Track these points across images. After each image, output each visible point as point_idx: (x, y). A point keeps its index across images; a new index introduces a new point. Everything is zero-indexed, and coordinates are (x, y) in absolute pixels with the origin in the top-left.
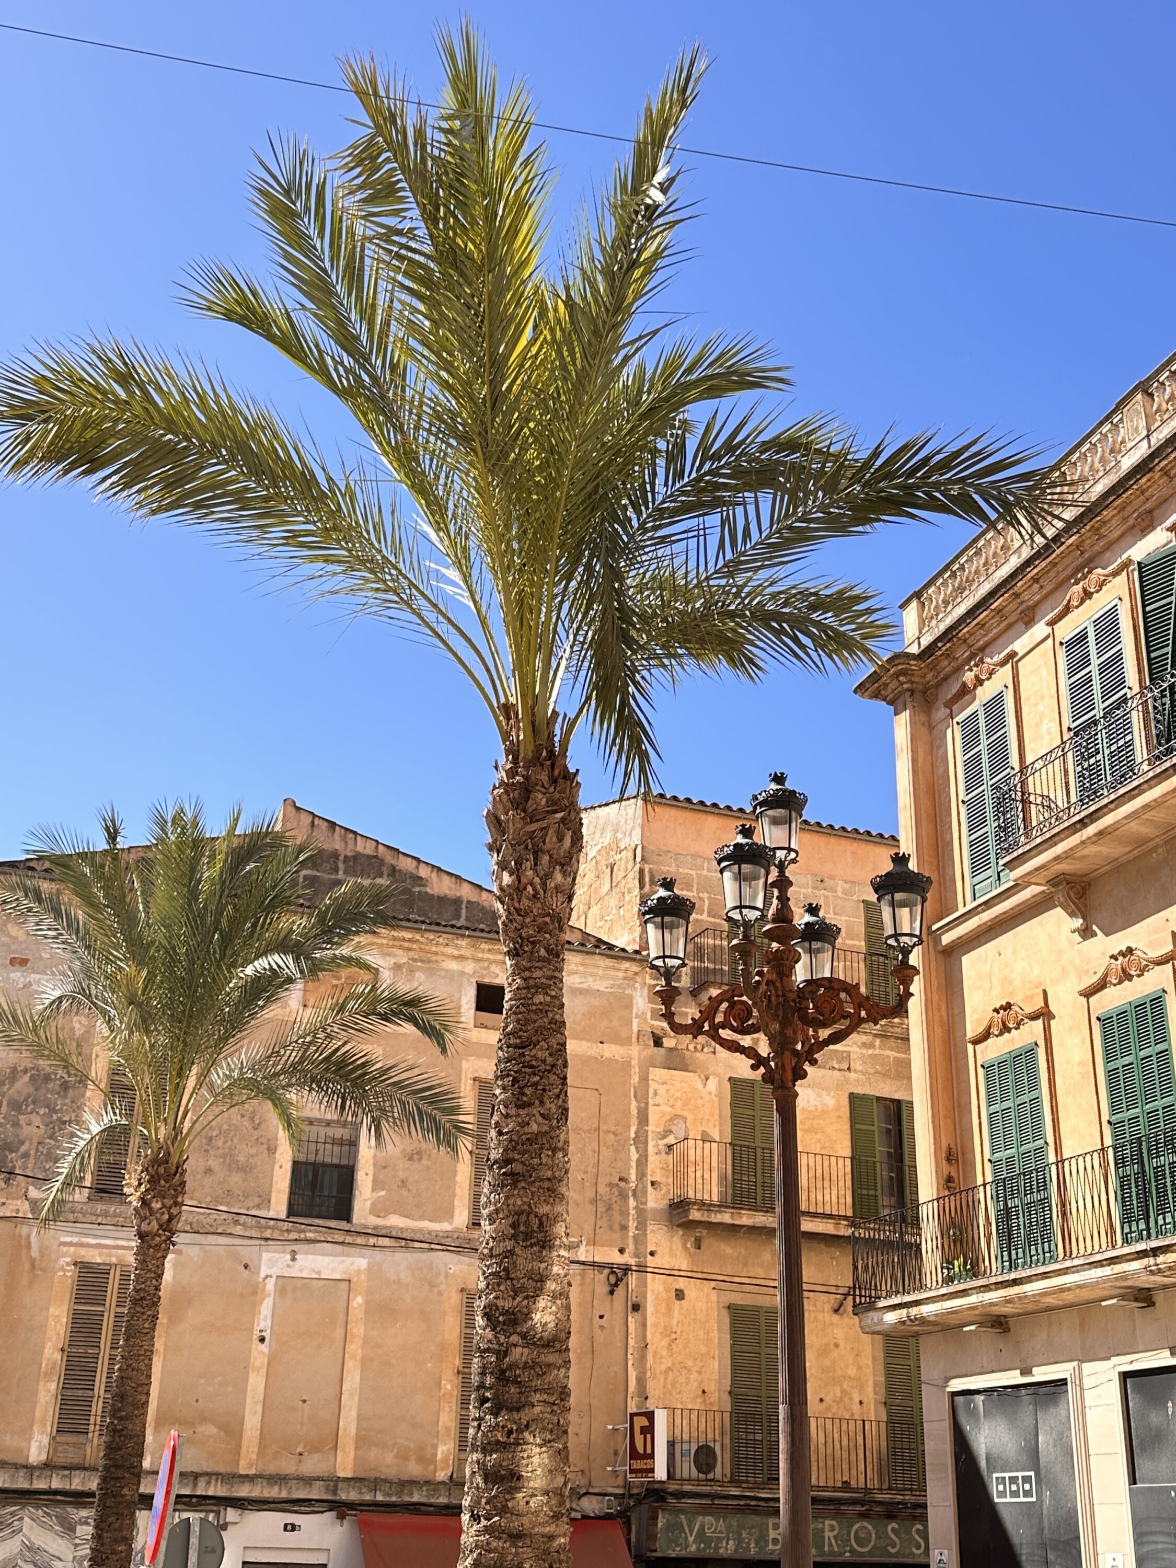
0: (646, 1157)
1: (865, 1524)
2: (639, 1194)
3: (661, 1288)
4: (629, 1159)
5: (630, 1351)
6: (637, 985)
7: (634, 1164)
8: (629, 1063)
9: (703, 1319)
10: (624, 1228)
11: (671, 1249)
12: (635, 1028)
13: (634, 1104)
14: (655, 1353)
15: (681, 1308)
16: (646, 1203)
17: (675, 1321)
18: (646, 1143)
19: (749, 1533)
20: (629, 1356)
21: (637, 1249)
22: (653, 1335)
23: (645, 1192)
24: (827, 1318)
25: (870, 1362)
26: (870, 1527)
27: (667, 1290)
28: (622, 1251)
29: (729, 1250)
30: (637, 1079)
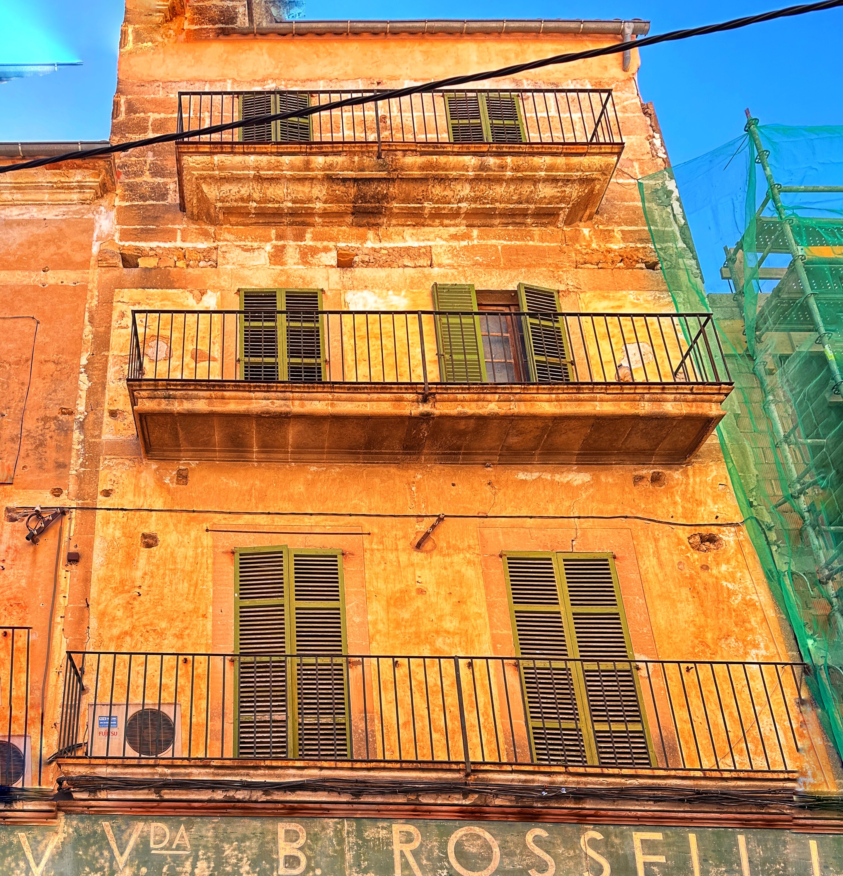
0: (104, 386)
1: (477, 830)
2: (89, 425)
3: (118, 534)
4: (77, 388)
5: (60, 612)
6: (102, 208)
7: (83, 394)
8: (85, 288)
9: (188, 568)
10: (62, 466)
11: (137, 486)
12: (95, 249)
13: (88, 329)
14: (102, 615)
15: (149, 557)
16: (99, 436)
17: (139, 574)
18: (105, 369)
19: (238, 849)
20: (58, 619)
21: (80, 489)
22: (101, 591)
23: (98, 423)
24: (404, 558)
25: (484, 610)
26: (487, 836)
27: (128, 536)
28: (57, 492)
29: (233, 484)
30: (95, 302)
